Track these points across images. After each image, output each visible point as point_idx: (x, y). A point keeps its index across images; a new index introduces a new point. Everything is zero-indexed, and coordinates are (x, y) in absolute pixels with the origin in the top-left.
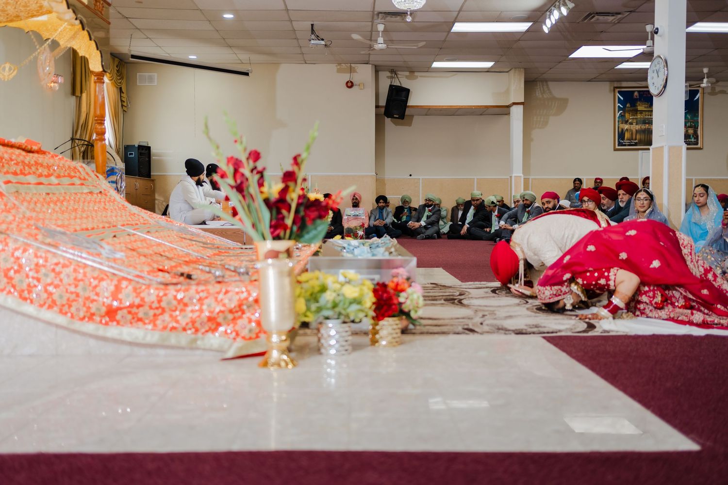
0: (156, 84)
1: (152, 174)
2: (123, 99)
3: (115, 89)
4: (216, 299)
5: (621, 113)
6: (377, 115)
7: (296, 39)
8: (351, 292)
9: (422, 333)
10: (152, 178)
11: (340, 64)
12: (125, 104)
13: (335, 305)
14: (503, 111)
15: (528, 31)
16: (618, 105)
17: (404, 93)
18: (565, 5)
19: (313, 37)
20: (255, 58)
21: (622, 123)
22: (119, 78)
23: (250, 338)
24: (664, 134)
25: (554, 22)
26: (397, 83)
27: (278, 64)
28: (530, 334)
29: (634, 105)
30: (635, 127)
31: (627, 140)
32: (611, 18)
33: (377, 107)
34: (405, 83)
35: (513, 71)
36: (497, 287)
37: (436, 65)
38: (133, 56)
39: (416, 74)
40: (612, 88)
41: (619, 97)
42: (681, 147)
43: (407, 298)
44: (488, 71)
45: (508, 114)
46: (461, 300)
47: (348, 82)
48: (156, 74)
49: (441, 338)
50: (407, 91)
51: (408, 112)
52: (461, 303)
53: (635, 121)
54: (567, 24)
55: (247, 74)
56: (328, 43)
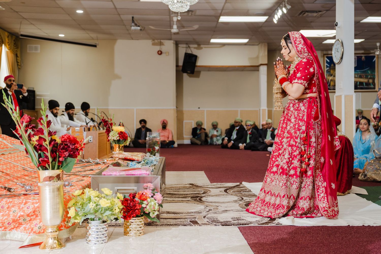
0: (39, 51)
1: (36, 107)
2: (18, 61)
3: (13, 55)
4: (19, 207)
5: (328, 69)
6: (177, 71)
7: (124, 25)
8: (104, 203)
9: (162, 225)
10: (36, 110)
11: (153, 40)
12: (19, 64)
13: (96, 211)
14: (256, 68)
15: (266, 21)
16: (326, 64)
17: (194, 58)
18: (285, 7)
19: (133, 24)
20: (100, 36)
21: (329, 76)
22: (15, 48)
23: (39, 233)
24: (342, 87)
25: (279, 17)
26: (189, 52)
27: (115, 40)
28: (231, 225)
31: (332, 86)
32: (315, 14)
33: (177, 66)
34: (195, 52)
35: (260, 45)
36: (229, 187)
37: (213, 41)
38: (22, 35)
39: (202, 46)
40: (323, 55)
41: (327, 61)
42: (352, 96)
43: (147, 205)
44: (245, 44)
45: (258, 70)
46: (202, 197)
47: (158, 52)
48: (39, 46)
49: (174, 229)
50: (196, 57)
51: (196, 69)
52: (200, 200)
54: (289, 18)
55: (95, 46)
56: (142, 29)
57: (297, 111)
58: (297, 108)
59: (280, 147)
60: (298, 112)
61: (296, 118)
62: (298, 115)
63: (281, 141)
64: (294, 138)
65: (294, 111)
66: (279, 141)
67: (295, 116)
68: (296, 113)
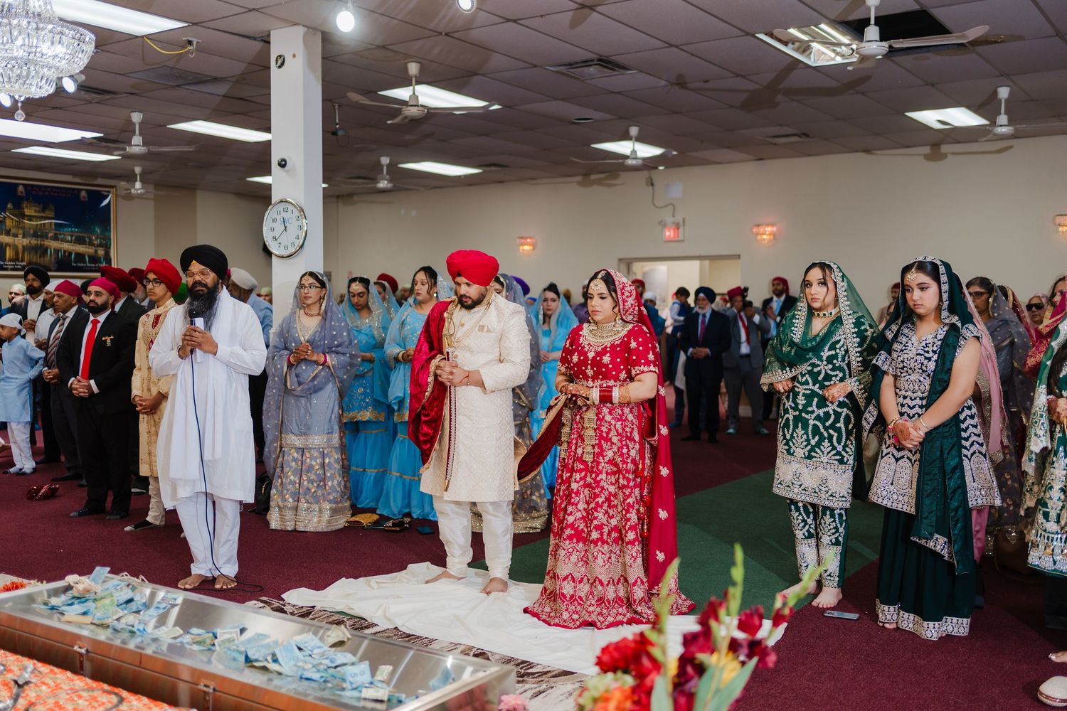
29: (18, 206)
30: (22, 242)
31: (10, 260)
53: (21, 232)
57: (620, 423)
58: (618, 417)
59: (596, 491)
60: (622, 424)
61: (619, 434)
62: (623, 429)
63: (595, 480)
64: (624, 472)
65: (613, 422)
66: (592, 481)
67: (617, 431)
68: (619, 425)
